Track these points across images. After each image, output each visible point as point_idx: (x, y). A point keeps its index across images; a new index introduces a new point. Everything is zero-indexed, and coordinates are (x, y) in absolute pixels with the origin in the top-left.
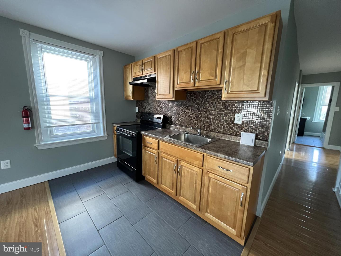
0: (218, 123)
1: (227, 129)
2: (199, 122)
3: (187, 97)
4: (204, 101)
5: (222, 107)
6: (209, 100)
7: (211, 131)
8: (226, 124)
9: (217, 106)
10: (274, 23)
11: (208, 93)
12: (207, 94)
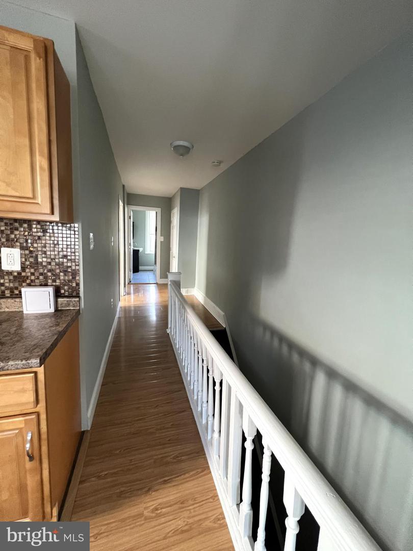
10: (41, 59)
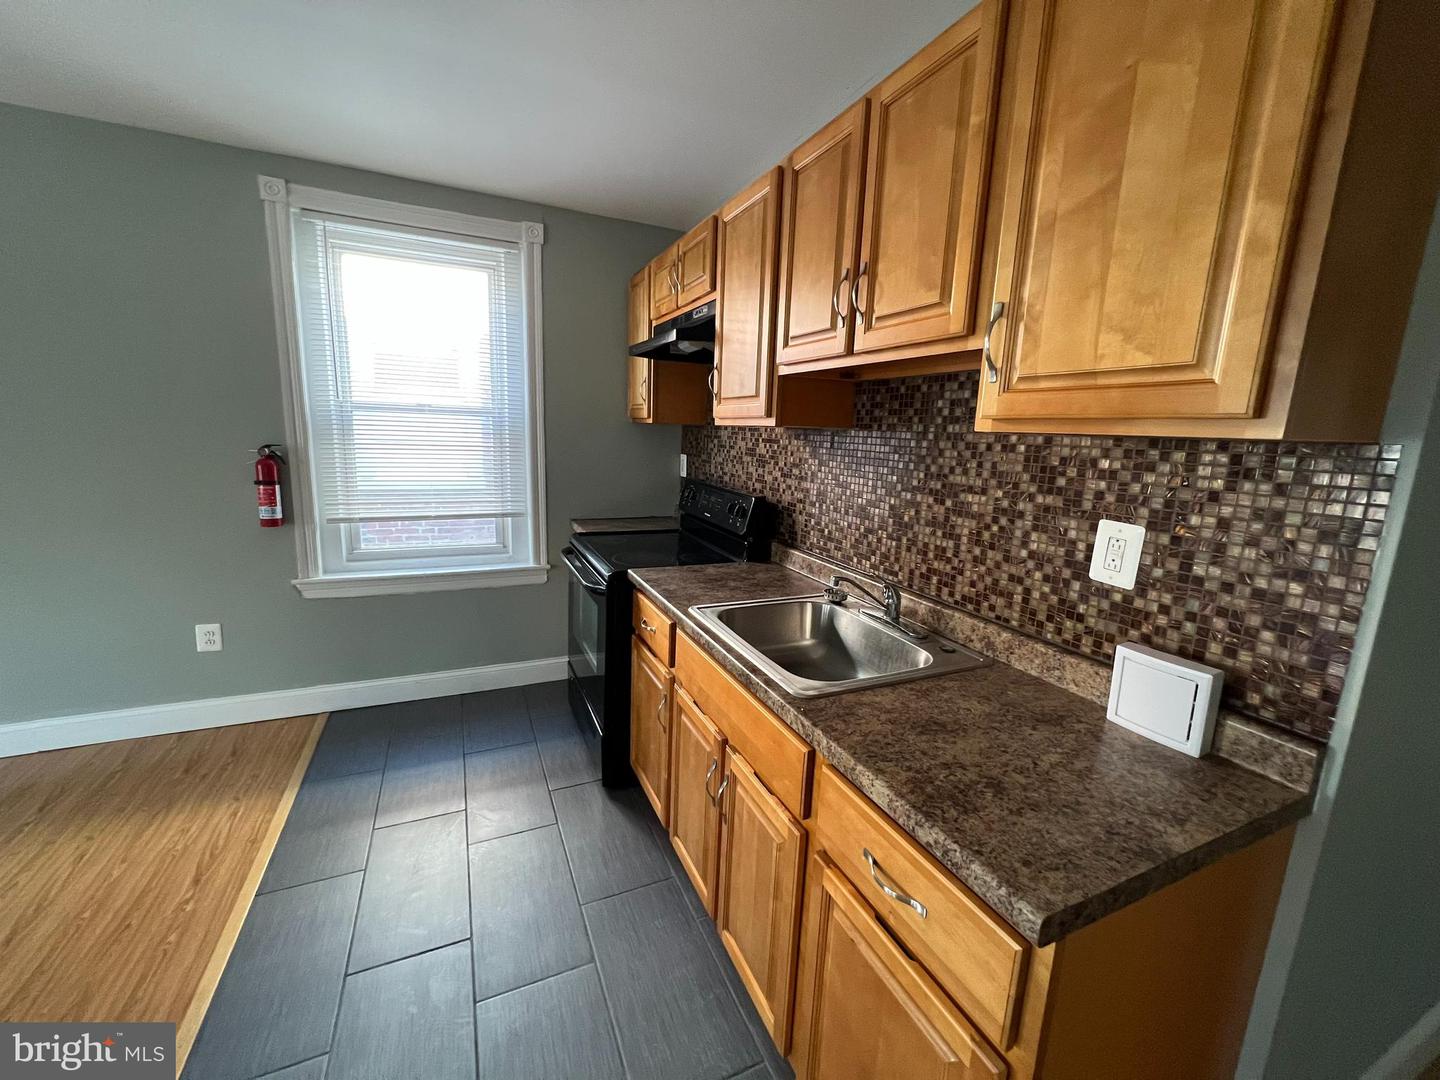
0: (998, 565)
1: (1044, 607)
2: (904, 547)
3: (859, 412)
4: (931, 436)
5: (1026, 469)
6: (957, 427)
7: (958, 606)
8: (1038, 575)
9: (994, 465)
11: (952, 391)
12: (947, 395)
